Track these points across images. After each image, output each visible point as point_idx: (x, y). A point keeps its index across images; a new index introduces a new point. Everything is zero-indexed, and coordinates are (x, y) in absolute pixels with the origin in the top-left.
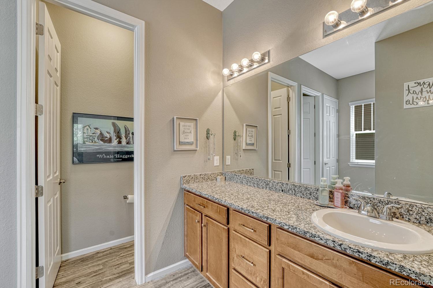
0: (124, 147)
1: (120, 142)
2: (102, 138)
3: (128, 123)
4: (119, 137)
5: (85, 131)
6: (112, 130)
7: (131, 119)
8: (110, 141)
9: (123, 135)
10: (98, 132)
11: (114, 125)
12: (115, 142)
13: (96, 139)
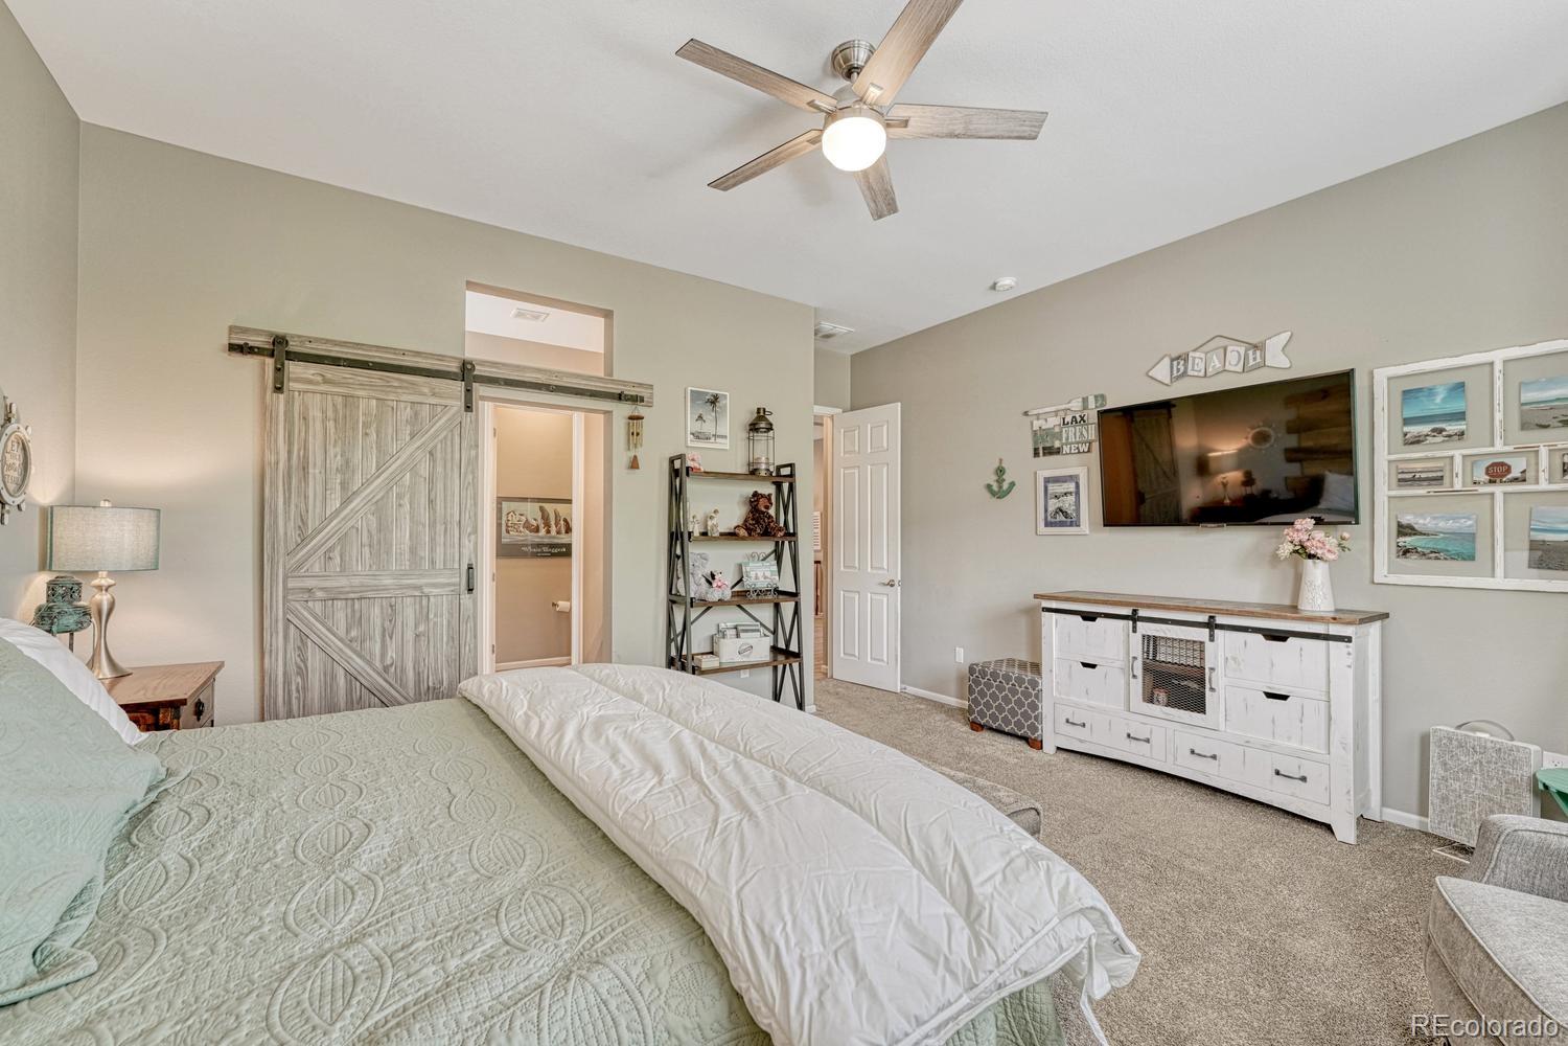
0: (554, 537)
1: (548, 532)
2: (527, 525)
3: (560, 507)
4: (547, 525)
5: (510, 518)
6: (539, 515)
7: (569, 501)
8: (537, 530)
9: (553, 523)
10: (523, 518)
11: (541, 509)
12: (543, 532)
13: (521, 529)
